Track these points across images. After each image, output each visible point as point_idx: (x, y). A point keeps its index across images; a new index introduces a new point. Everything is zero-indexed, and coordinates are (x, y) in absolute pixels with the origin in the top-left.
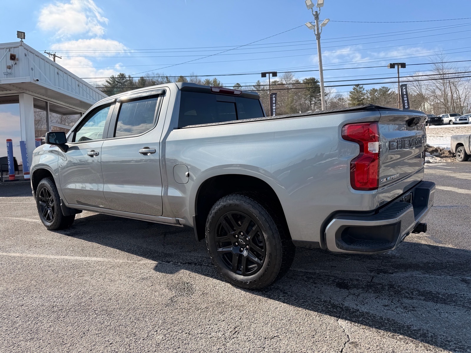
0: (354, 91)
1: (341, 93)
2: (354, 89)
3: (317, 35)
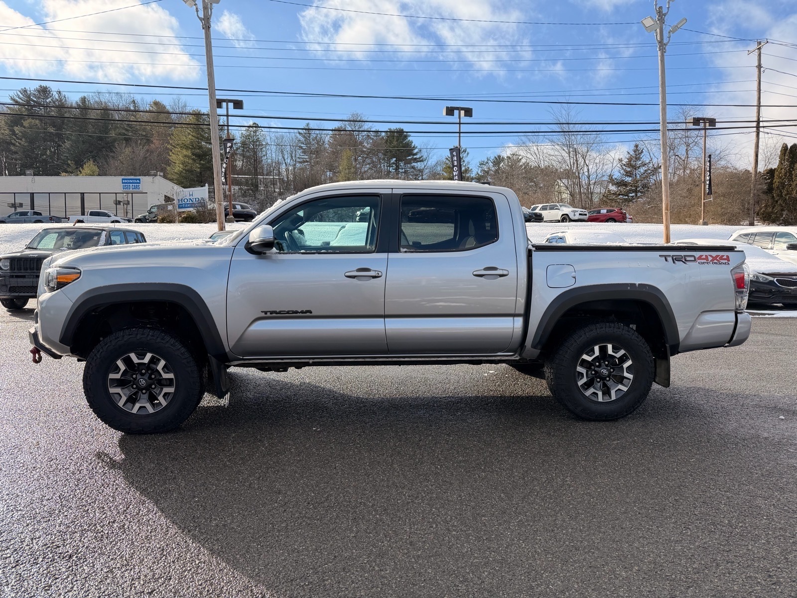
3: (203, 20)
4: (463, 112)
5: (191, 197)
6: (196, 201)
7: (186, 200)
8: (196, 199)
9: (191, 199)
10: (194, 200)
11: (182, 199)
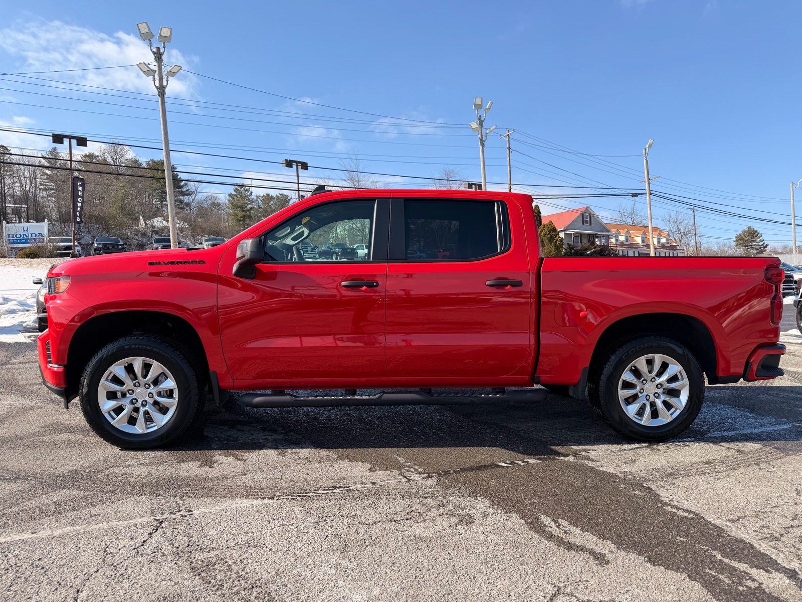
0: (235, 193)
1: (216, 195)
2: (235, 191)
3: (159, 88)
4: (300, 167)
5: (26, 232)
6: (32, 236)
7: (18, 236)
8: (32, 234)
9: (25, 235)
10: (30, 235)
11: (13, 235)
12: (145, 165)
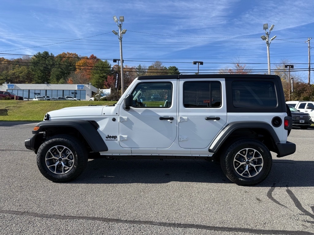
4: (199, 64)
5: (105, 92)
6: (106, 93)
12: (168, 69)
